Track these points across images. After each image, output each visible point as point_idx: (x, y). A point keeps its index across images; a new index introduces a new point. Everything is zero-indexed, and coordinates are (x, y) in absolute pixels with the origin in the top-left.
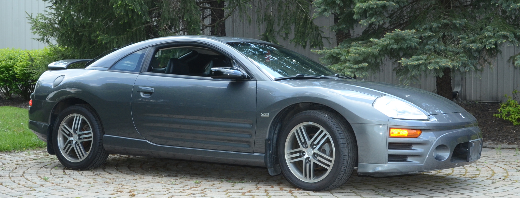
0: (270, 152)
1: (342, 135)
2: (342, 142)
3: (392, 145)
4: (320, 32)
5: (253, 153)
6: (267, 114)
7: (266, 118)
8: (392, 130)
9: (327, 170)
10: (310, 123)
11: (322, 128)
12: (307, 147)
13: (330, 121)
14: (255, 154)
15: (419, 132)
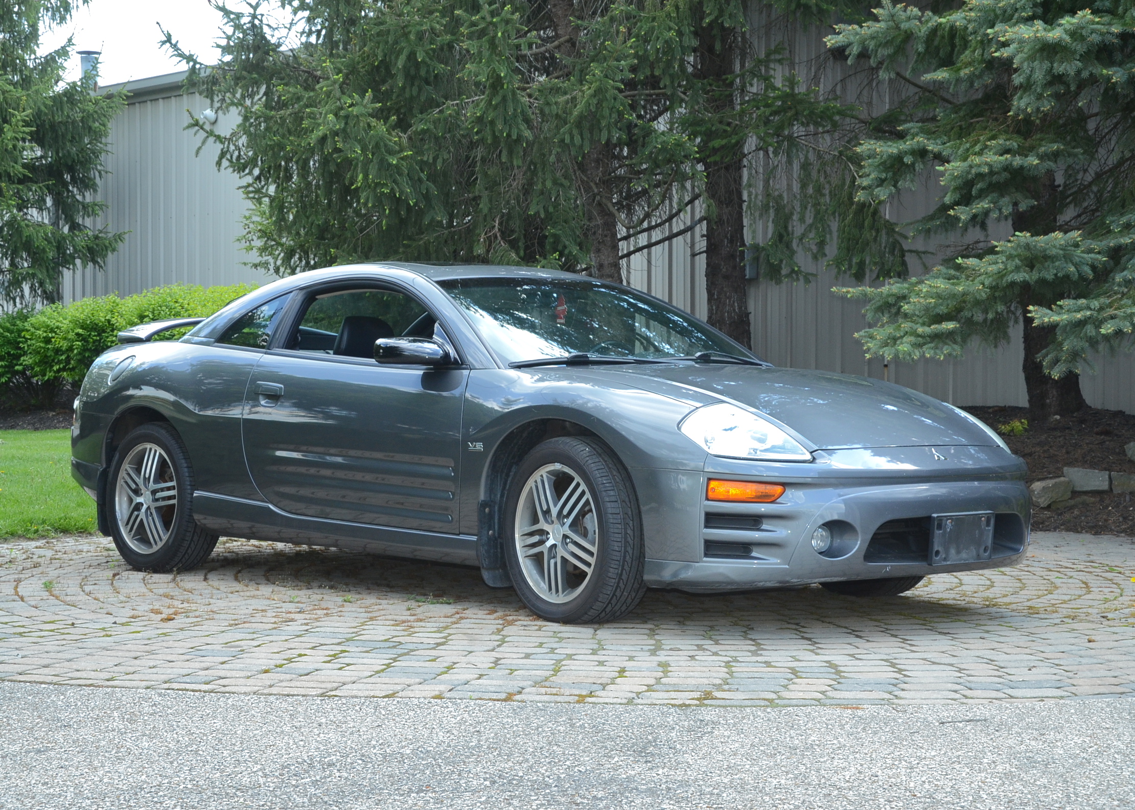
0: (491, 532)
1: (612, 493)
2: (610, 511)
3: (712, 519)
4: (898, 238)
5: (458, 535)
6: (479, 446)
7: (478, 453)
8: (713, 484)
9: (584, 574)
10: (557, 466)
11: (577, 479)
12: (553, 522)
13: (590, 462)
14: (462, 537)
15: (779, 489)
